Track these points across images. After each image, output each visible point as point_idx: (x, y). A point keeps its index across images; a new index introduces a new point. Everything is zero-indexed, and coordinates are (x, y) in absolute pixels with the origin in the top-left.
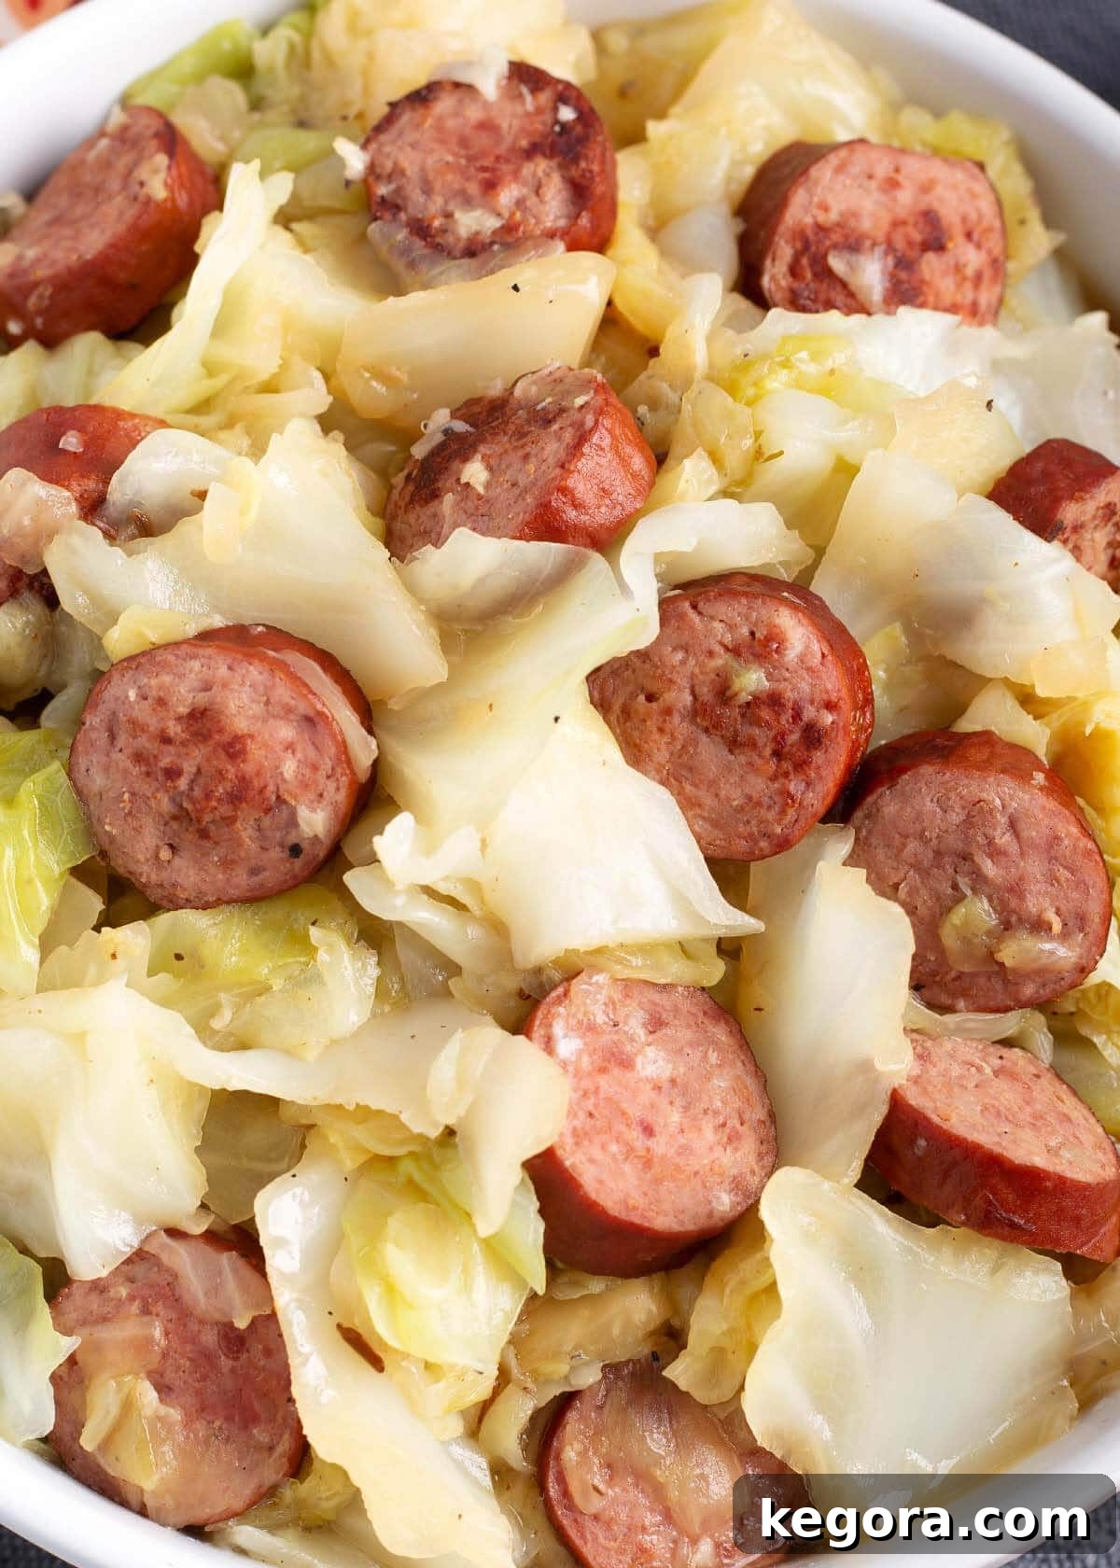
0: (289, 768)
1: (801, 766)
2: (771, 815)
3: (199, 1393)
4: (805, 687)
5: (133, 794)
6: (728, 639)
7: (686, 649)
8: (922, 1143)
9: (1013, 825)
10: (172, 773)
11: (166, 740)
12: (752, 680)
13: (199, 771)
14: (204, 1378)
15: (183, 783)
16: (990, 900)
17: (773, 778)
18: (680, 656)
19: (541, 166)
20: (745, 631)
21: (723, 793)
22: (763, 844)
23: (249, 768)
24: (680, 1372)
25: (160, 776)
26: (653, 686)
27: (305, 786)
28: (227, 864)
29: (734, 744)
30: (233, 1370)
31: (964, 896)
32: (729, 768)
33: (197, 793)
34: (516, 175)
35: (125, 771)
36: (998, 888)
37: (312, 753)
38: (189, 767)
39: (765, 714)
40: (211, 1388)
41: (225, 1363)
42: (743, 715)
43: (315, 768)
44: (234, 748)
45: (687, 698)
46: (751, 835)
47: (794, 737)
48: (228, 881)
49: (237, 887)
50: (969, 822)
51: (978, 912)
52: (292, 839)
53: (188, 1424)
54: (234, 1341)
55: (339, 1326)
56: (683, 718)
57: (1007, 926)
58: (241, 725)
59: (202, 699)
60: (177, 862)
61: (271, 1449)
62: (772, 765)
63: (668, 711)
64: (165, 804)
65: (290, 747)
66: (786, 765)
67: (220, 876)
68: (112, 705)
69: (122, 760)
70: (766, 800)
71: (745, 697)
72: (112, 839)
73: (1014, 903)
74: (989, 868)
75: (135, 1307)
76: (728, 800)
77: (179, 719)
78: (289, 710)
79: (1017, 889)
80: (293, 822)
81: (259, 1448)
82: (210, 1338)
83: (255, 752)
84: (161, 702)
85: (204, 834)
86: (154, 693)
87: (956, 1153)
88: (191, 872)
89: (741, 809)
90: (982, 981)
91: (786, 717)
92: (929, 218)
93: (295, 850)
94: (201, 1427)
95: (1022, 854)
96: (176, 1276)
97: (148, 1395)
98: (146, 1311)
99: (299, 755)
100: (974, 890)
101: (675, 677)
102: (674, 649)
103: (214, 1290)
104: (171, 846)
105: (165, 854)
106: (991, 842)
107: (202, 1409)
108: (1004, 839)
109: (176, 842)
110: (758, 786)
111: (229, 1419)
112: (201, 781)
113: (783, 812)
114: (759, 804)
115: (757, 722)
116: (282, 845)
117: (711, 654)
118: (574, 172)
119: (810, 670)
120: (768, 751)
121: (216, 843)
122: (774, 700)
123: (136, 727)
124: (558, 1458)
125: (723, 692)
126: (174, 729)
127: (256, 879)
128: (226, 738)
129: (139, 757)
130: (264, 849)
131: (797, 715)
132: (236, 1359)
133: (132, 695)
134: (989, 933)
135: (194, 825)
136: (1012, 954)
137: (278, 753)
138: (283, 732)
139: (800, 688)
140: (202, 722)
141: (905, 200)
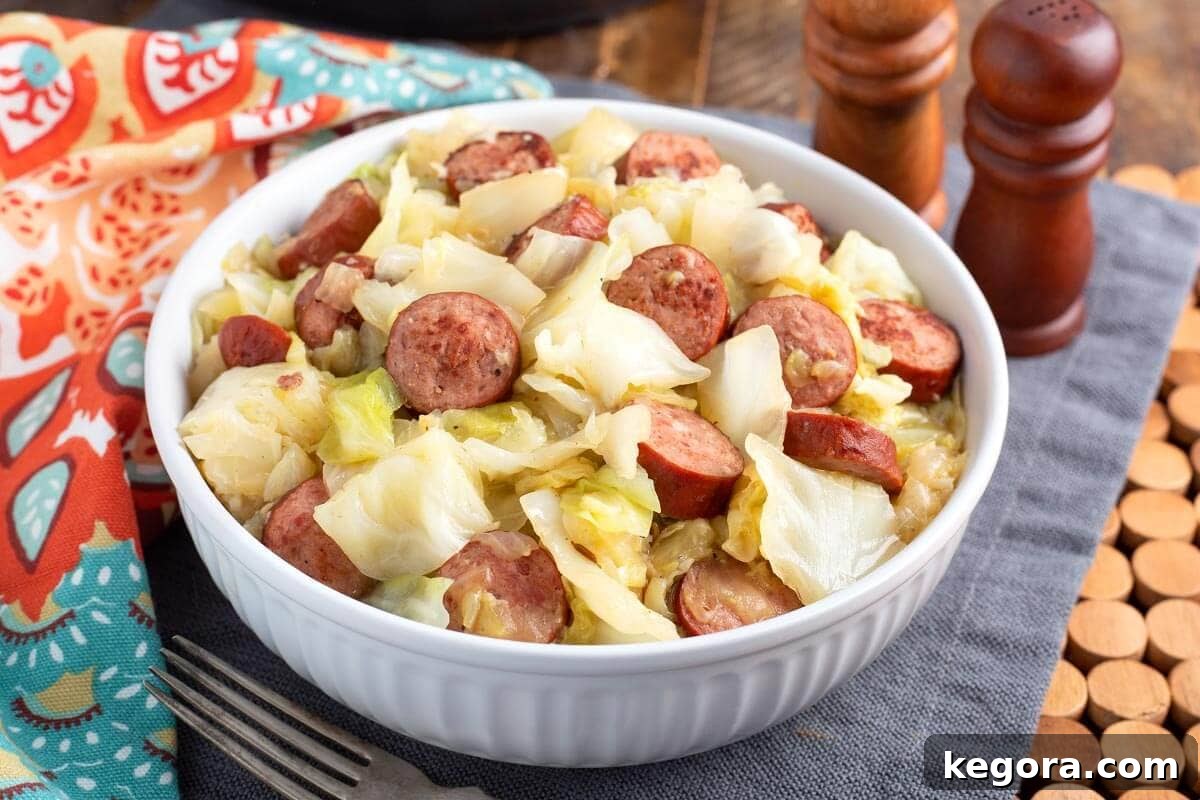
0: (488, 335)
1: (706, 308)
2: (700, 333)
3: (514, 594)
4: (699, 274)
5: (419, 364)
6: (662, 265)
7: (644, 275)
8: (806, 424)
9: (804, 316)
10: (436, 347)
11: (431, 333)
12: (677, 276)
13: (448, 344)
14: (514, 586)
15: (442, 350)
16: (803, 348)
17: (696, 317)
18: (642, 278)
19: (523, 154)
20: (668, 259)
21: (676, 330)
22: (699, 348)
23: (471, 336)
24: (729, 547)
25: (431, 350)
26: (634, 294)
27: (497, 342)
28: (468, 387)
29: (675, 307)
30: (528, 579)
31: (791, 351)
32: (677, 319)
33: (449, 352)
34: (513, 159)
35: (414, 355)
36: (805, 342)
37: (497, 328)
38: (444, 343)
39: (686, 289)
40: (518, 589)
41: (522, 578)
42: (677, 293)
43: (499, 333)
44: (462, 329)
45: (650, 293)
46: (693, 346)
47: (700, 296)
48: (469, 396)
49: (474, 399)
50: (784, 318)
51: (800, 355)
52: (496, 367)
53: (511, 606)
54: (525, 564)
55: (572, 543)
56: (650, 302)
57: (814, 359)
58: (463, 319)
59: (444, 313)
60: (445, 393)
61: (554, 611)
62: (694, 312)
63: (643, 301)
64: (436, 364)
65: (486, 327)
66: (701, 310)
67: (466, 394)
68: (402, 331)
69: (413, 351)
70: (695, 327)
71: (675, 284)
72: (412, 391)
73: (814, 347)
74: (799, 335)
75: (475, 564)
76: (680, 331)
77: (435, 324)
78: (483, 311)
79: (812, 340)
80: (494, 360)
81: (547, 612)
82: (513, 568)
83: (471, 329)
84: (425, 319)
85: (455, 374)
86: (421, 316)
87: (823, 422)
88: (453, 395)
89: (686, 335)
90: (809, 392)
91: (695, 289)
92: (690, 155)
93: (498, 372)
94: (518, 607)
95: (811, 326)
96: (490, 547)
97: (490, 597)
98: (479, 564)
99: (491, 329)
100: (795, 347)
101: (643, 286)
102: (640, 276)
103: (510, 544)
104: (440, 387)
105: (439, 391)
106: (796, 324)
107: (517, 600)
108: (801, 322)
109: (442, 385)
110: (691, 322)
111: (531, 602)
112: (451, 347)
113: (704, 329)
114: (693, 329)
115: (684, 293)
116: (491, 372)
117: (655, 272)
118: (538, 153)
119: (700, 268)
120: (691, 305)
121: (462, 378)
122: (688, 283)
123: (415, 333)
124: (684, 604)
125: (666, 286)
126: (433, 328)
127: (482, 393)
128: (457, 326)
129: (419, 347)
130: (483, 376)
131: (699, 286)
132: (527, 574)
133: (411, 320)
134: (807, 364)
135: (450, 371)
136: (819, 369)
137: (481, 330)
138: (482, 321)
139: (698, 276)
140: (445, 322)
141: (678, 149)
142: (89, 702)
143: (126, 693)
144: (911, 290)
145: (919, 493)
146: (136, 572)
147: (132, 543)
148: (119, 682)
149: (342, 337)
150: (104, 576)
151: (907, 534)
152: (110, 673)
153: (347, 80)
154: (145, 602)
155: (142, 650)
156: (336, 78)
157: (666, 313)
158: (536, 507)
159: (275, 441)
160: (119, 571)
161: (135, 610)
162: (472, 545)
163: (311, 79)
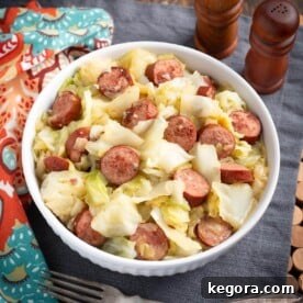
0: (131, 159)
1: (191, 135)
6: (176, 123)
7: (171, 127)
9: (219, 132)
11: (114, 162)
12: (181, 127)
13: (120, 164)
14: (153, 240)
15: (118, 167)
19: (122, 78)
20: (177, 121)
24: (210, 214)
25: (115, 167)
28: (127, 175)
31: (217, 144)
33: (121, 167)
34: (119, 80)
35: (110, 169)
36: (220, 141)
37: (133, 156)
38: (118, 164)
39: (184, 130)
41: (155, 237)
42: (182, 132)
44: (123, 159)
45: (174, 133)
47: (189, 132)
50: (214, 134)
52: (134, 168)
53: (153, 247)
54: (154, 233)
57: (223, 145)
58: (123, 156)
59: (117, 155)
62: (188, 137)
64: (117, 171)
68: (105, 161)
69: (109, 167)
71: (181, 129)
73: (223, 142)
74: (219, 139)
75: (140, 235)
77: (115, 159)
78: (128, 152)
79: (223, 140)
80: (133, 166)
81: (163, 246)
82: (152, 235)
83: (126, 159)
84: (111, 157)
85: (123, 172)
88: (122, 178)
93: (135, 170)
95: (222, 135)
96: (144, 229)
97: (147, 245)
98: (142, 234)
99: (131, 157)
101: (171, 131)
103: (150, 228)
106: (217, 135)
107: (154, 245)
108: (219, 134)
109: (119, 176)
110: (187, 140)
114: (187, 142)
115: (184, 132)
116: (133, 170)
117: (175, 126)
118: (126, 77)
119: (188, 123)
120: (186, 135)
121: (125, 173)
122: (185, 128)
123: (109, 162)
125: (178, 130)
127: (131, 176)
129: (111, 166)
130: (131, 171)
131: (188, 129)
133: (107, 158)
134: (222, 147)
135: (121, 172)
136: (226, 148)
137: (129, 158)
138: (128, 155)
139: (187, 125)
140: (118, 158)
141: (168, 65)
142: (25, 275)
143: (35, 270)
144: (243, 103)
145: (259, 183)
146: (30, 233)
147: (27, 224)
148: (32, 268)
149: (83, 159)
150: (21, 236)
151: (257, 197)
152: (29, 266)
153: (54, 43)
154: (35, 242)
155: (37, 256)
156: (50, 43)
157: (179, 138)
158: (155, 215)
159: (71, 198)
160: (25, 234)
161: (33, 245)
162: (138, 228)
163: (42, 43)
